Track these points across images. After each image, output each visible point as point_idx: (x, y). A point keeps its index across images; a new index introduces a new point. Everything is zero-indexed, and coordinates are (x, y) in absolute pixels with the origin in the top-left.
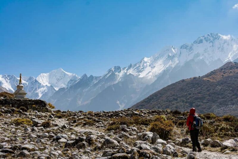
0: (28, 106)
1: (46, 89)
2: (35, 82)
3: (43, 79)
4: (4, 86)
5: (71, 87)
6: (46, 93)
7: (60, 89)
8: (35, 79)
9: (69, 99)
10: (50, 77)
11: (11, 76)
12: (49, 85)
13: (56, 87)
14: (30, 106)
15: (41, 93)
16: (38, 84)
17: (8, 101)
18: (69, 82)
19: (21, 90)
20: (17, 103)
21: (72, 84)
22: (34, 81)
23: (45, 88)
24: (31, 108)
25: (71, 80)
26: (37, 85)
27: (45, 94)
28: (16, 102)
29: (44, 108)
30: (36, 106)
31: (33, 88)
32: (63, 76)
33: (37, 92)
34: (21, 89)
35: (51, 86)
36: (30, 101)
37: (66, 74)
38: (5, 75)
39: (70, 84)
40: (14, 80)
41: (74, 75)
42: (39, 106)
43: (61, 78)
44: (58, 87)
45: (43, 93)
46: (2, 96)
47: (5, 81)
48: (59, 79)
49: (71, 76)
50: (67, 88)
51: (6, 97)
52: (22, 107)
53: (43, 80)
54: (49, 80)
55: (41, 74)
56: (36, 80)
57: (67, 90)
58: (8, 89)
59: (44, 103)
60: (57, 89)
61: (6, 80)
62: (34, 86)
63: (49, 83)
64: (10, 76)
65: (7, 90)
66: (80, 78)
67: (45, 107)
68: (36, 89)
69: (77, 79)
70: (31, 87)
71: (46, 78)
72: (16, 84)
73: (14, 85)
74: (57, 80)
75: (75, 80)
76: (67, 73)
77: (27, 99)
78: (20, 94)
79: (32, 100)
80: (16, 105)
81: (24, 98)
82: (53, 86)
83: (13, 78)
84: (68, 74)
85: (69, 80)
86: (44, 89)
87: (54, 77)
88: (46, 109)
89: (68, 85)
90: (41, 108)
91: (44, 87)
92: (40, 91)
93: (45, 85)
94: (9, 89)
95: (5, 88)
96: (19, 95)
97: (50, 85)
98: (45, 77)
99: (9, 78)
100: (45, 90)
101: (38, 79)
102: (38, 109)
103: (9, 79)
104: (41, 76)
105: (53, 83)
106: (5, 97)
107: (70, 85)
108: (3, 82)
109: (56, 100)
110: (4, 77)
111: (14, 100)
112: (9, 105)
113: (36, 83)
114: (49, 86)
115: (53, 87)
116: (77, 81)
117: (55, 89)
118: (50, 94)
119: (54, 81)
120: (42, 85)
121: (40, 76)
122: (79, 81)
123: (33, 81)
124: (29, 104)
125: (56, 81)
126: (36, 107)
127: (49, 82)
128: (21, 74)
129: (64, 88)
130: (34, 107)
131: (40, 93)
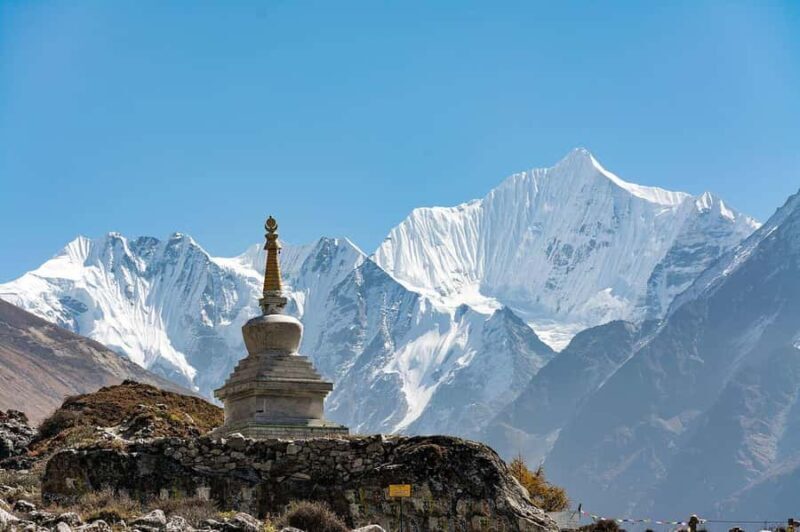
0: (351, 496)
1: (462, 342)
2: (363, 290)
3: (432, 253)
4: (104, 332)
5: (680, 316)
6: (462, 374)
7: (580, 339)
8: (360, 261)
9: (669, 425)
10: (492, 233)
11: (165, 239)
12: (486, 307)
13: (548, 317)
14: (365, 494)
15: (424, 382)
16: (392, 300)
17: (178, 455)
18: (659, 267)
19: (280, 358)
20: (252, 476)
21: (684, 286)
22: (359, 280)
23: (455, 335)
24: (370, 510)
25: (678, 255)
26: (384, 308)
27: (454, 389)
28: (242, 469)
29: (481, 506)
30: (414, 490)
31: (350, 337)
32: (607, 222)
33: (388, 370)
34: (282, 354)
35: (506, 313)
36: (358, 447)
37: (632, 200)
38: (115, 241)
39: (674, 290)
40: (186, 281)
41: (702, 204)
42: (436, 495)
43: (585, 240)
44: (563, 320)
45: (436, 376)
46: (110, 422)
47: (115, 288)
48: (568, 249)
49: (671, 218)
50: (648, 325)
51: (144, 422)
52: (297, 507)
53: (429, 267)
54: (487, 262)
55: (416, 212)
56: (369, 267)
57: (644, 342)
58: (137, 357)
59: (484, 462)
60: (556, 338)
61: (119, 277)
62: (356, 321)
63: (485, 291)
64: (156, 241)
65: (134, 367)
66: (758, 226)
67: (493, 494)
68: (375, 349)
69: (733, 243)
70: (337, 328)
71: (458, 243)
72: (208, 308)
73: (190, 319)
74: (558, 262)
75: (715, 250)
76: (636, 190)
77: (340, 438)
78: (274, 394)
79: (379, 437)
80: (247, 494)
81: (313, 424)
82: (519, 312)
83: (181, 260)
84: (652, 199)
85: (657, 249)
86: (447, 343)
87: (528, 235)
88: (498, 512)
89: (650, 300)
90: (461, 506)
91: (444, 329)
92: (414, 364)
93: (450, 306)
94: (147, 353)
95: (120, 354)
96: (265, 405)
97: (499, 306)
98: (448, 242)
99: (143, 266)
100: (453, 353)
101: (391, 264)
102: (436, 514)
103: (149, 275)
104: (412, 235)
105: (522, 292)
106: (138, 423)
107: (666, 297)
108: (95, 295)
109: (552, 438)
110: (104, 256)
111: (225, 448)
112: (191, 490)
113: (373, 290)
114: (492, 312)
115: (519, 322)
116: (728, 256)
117: (544, 336)
118: (500, 388)
119: (531, 268)
120: (423, 308)
121: (402, 225)
122: (747, 253)
123: (352, 276)
124: (355, 481)
125: (544, 268)
126: (419, 505)
127: (488, 277)
128: (271, 223)
129: (617, 325)
130: (398, 500)
131: (413, 375)
